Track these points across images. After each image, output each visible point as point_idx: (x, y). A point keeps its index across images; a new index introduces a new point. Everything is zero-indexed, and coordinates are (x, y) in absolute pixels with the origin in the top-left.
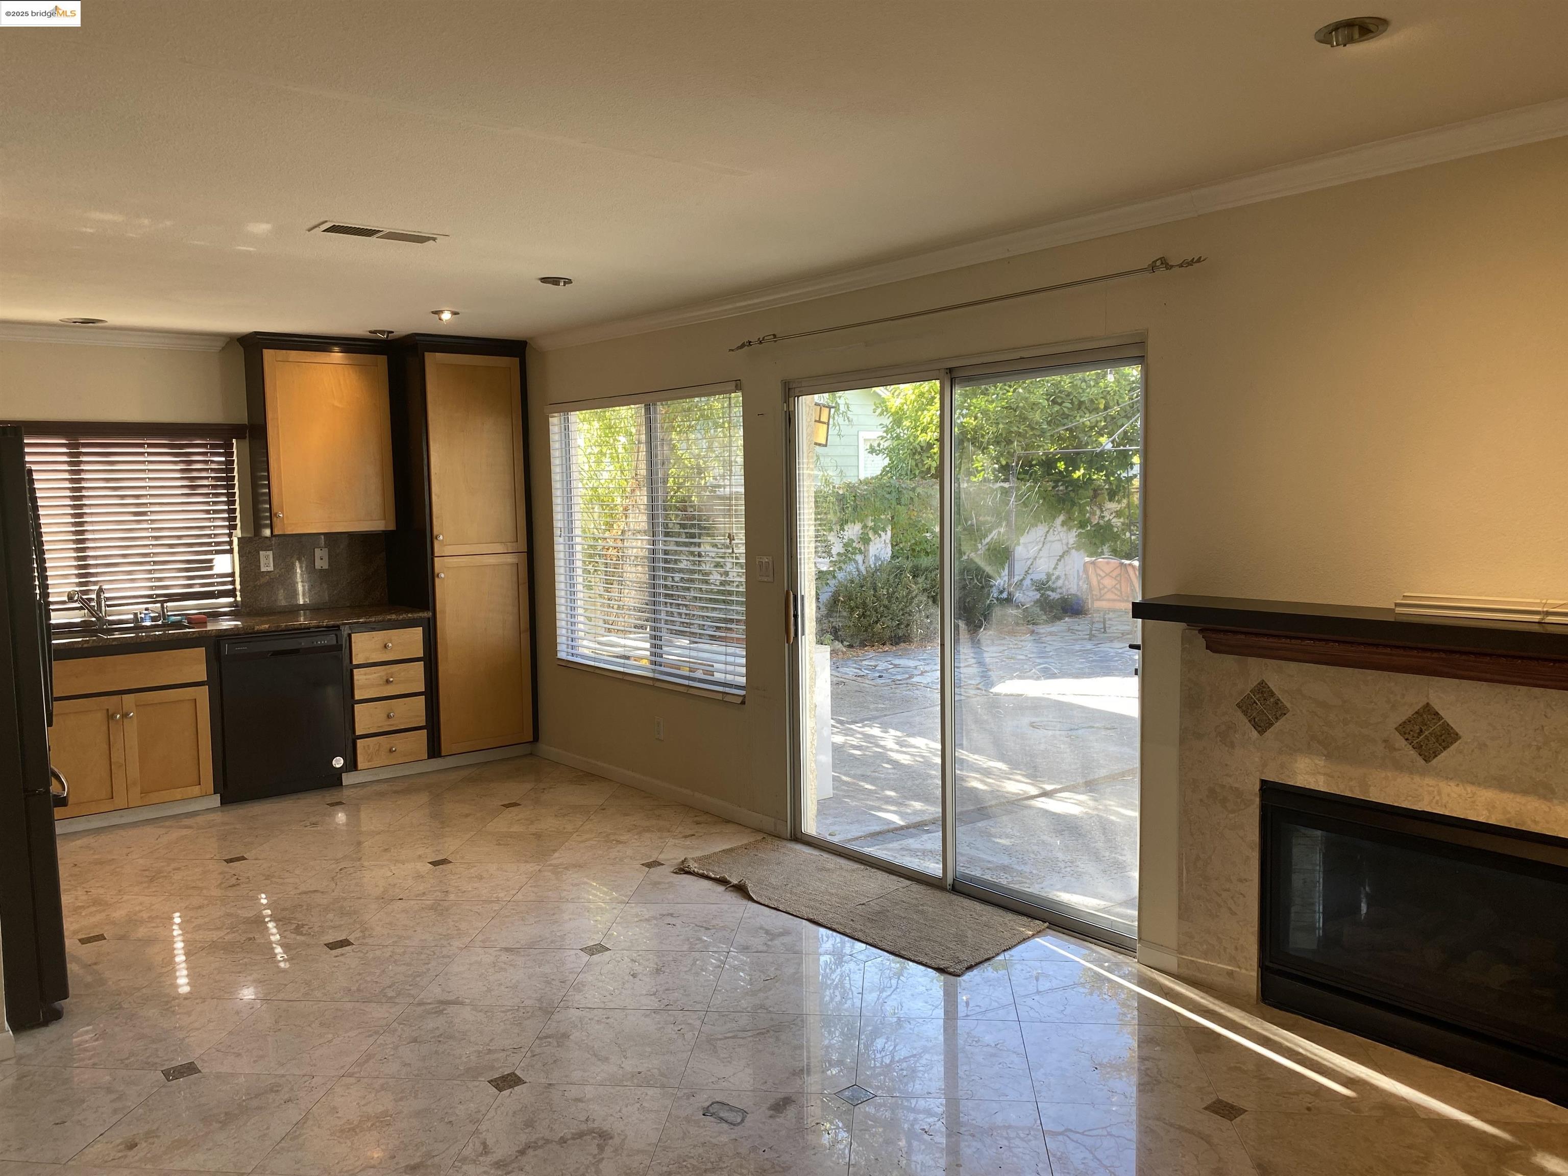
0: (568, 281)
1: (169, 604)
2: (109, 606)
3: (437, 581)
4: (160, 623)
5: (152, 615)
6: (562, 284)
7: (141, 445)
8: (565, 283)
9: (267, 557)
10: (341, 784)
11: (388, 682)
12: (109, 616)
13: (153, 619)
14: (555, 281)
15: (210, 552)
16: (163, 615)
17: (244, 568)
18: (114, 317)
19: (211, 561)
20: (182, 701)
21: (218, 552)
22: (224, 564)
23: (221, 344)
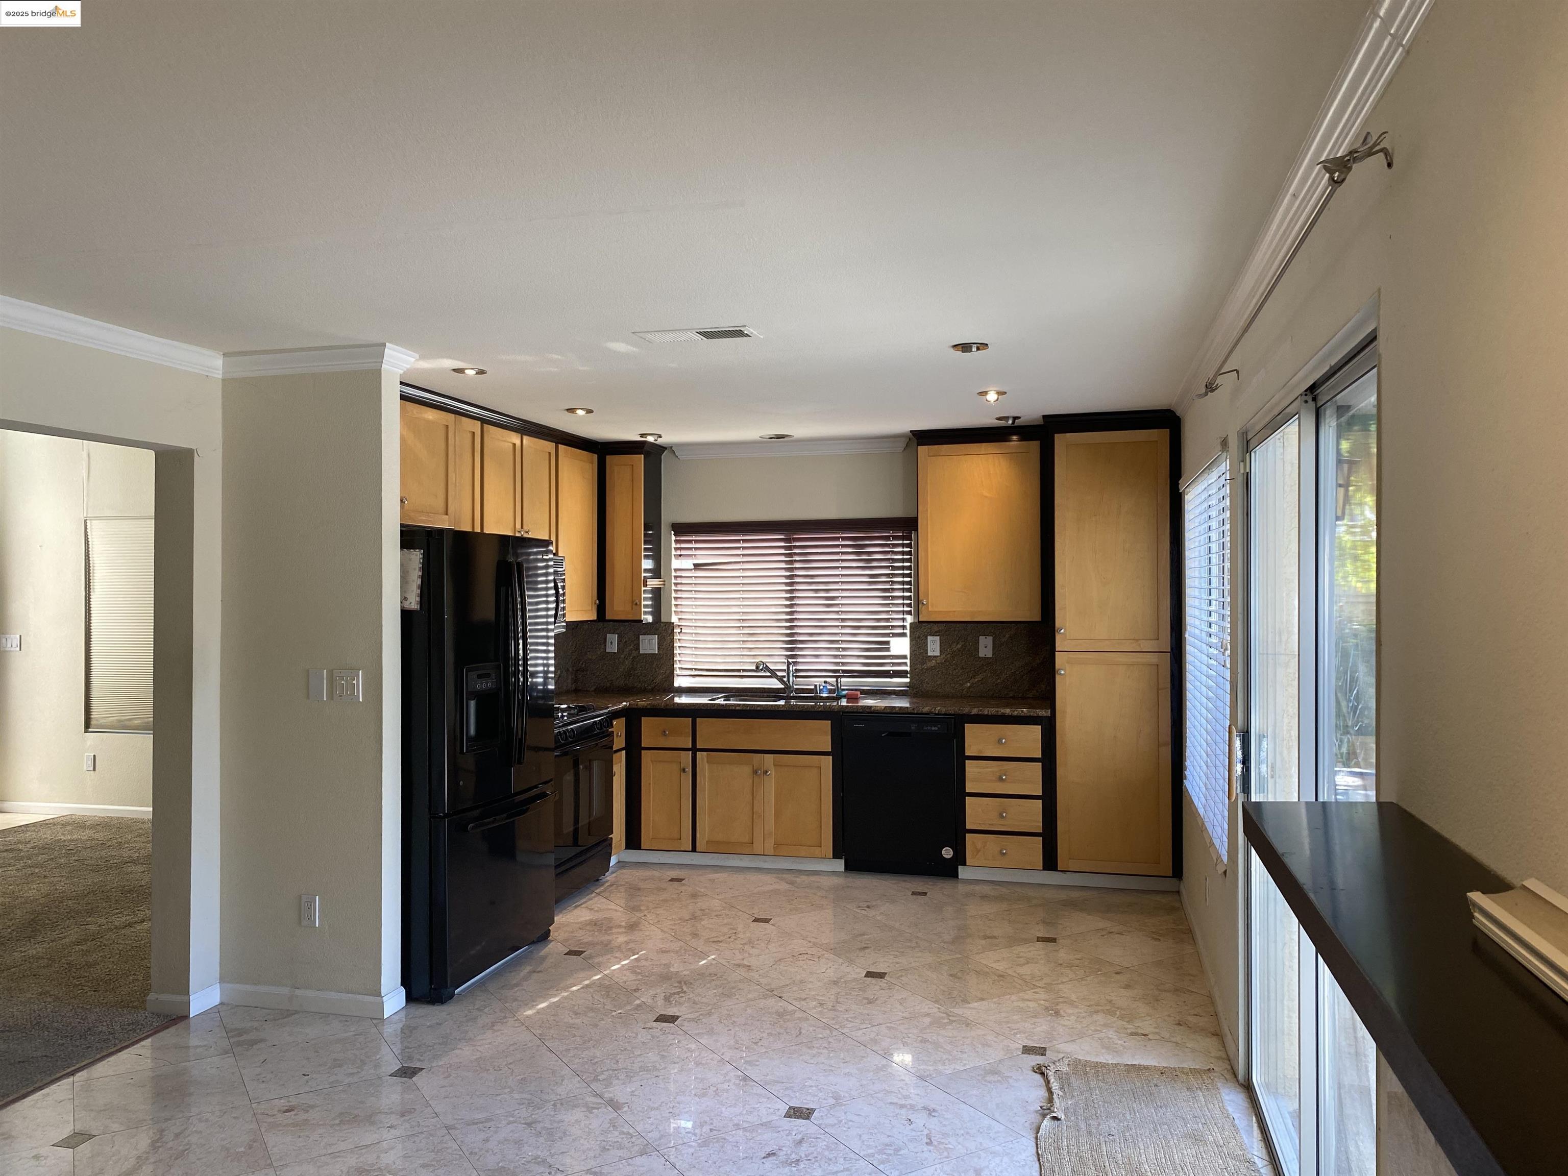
0: (982, 346)
1: (843, 680)
2: (797, 677)
3: (1058, 678)
4: (835, 695)
5: (829, 687)
6: (974, 349)
7: (837, 539)
8: (978, 349)
9: (934, 642)
10: (957, 877)
11: (1001, 779)
12: (796, 685)
13: (830, 691)
14: (965, 347)
15: (887, 635)
16: (838, 689)
17: (913, 651)
18: (799, 431)
19: (888, 643)
20: (812, 767)
21: (895, 635)
22: (901, 646)
23: (902, 445)
